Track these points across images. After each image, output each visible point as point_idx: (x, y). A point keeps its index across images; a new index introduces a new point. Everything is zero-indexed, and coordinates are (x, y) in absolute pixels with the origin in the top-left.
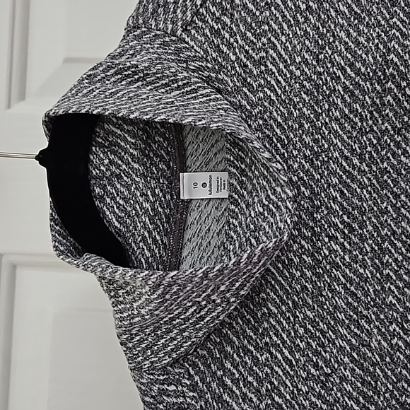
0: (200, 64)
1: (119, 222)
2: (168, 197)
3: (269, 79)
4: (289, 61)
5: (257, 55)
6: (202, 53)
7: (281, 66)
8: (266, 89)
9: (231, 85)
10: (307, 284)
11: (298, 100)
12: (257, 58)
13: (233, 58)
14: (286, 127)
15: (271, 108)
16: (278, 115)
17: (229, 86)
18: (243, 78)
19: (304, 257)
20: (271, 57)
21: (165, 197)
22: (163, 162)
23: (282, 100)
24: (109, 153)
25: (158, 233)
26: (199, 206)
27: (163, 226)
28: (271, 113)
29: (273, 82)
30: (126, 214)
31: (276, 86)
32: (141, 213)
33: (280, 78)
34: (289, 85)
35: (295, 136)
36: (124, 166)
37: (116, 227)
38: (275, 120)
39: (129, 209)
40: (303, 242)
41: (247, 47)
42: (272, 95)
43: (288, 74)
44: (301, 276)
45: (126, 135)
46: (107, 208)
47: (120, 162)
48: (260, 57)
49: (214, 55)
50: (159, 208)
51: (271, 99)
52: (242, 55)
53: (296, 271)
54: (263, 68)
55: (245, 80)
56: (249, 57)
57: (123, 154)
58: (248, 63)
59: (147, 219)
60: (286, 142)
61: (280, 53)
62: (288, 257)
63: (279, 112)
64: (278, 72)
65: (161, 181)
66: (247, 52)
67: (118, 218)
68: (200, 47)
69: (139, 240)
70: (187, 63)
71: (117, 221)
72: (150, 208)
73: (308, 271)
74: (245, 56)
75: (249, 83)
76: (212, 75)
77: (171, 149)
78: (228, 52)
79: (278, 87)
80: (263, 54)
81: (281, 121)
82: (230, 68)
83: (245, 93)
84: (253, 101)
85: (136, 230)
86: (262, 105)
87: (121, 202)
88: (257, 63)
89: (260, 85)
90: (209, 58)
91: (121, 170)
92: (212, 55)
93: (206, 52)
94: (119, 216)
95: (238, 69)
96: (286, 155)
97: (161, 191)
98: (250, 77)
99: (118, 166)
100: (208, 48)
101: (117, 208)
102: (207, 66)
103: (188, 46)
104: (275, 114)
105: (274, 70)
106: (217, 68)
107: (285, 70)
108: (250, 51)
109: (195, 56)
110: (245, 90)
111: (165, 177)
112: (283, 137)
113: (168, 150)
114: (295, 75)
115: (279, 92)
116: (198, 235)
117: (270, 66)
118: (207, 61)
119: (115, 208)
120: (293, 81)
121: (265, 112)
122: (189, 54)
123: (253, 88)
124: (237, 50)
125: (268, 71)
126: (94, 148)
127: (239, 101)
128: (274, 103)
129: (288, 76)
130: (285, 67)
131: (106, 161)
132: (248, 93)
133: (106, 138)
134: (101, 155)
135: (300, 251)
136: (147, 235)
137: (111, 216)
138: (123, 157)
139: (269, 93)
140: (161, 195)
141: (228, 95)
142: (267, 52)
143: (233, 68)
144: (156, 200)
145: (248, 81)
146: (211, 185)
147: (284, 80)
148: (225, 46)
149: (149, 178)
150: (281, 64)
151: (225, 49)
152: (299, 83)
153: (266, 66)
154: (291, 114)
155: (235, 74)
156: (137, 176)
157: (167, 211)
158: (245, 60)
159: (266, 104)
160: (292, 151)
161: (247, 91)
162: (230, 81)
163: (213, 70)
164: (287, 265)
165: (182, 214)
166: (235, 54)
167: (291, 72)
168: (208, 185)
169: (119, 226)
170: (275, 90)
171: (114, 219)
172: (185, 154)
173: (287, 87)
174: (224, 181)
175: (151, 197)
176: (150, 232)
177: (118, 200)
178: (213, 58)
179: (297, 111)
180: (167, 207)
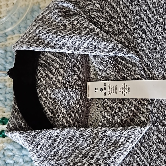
0: (98, 14)
1: (51, 112)
2: (79, 97)
3: (141, 25)
4: (155, 12)
5: (134, 9)
6: (100, 8)
7: (150, 15)
8: (139, 31)
9: (116, 29)
10: (161, 164)
11: (161, 38)
12: (134, 11)
13: (119, 11)
14: (151, 57)
15: (142, 44)
16: (147, 48)
17: (115, 30)
18: (125, 25)
19: (160, 145)
20: (144, 10)
21: (76, 97)
22: (76, 75)
23: (150, 39)
24: (46, 70)
25: (72, 120)
26: (97, 103)
27: (75, 115)
28: (142, 47)
29: (144, 27)
30: (53, 107)
31: (146, 30)
32: (61, 107)
33: (149, 24)
34: (155, 28)
35: (158, 62)
36: (54, 79)
37: (49, 115)
38: (144, 52)
39: (55, 104)
40: (160, 135)
41: (128, 4)
42: (143, 35)
43: (154, 21)
44: (157, 158)
45: (57, 59)
46: (44, 104)
47: (52, 76)
48: (137, 10)
49: (108, 9)
50: (73, 104)
51: (142, 38)
52: (125, 10)
53: (154, 154)
54: (138, 17)
55: (126, 25)
56: (129, 11)
57: (54, 71)
58: (129, 14)
59: (65, 111)
60: (151, 67)
61: (149, 7)
62: (148, 144)
63: (147, 47)
64: (148, 20)
65: (74, 87)
66: (128, 7)
67: (50, 110)
68: (99, 4)
69: (60, 124)
70: (90, 13)
71: (49, 111)
72: (67, 104)
73: (163, 155)
74: (127, 10)
75: (128, 28)
76: (105, 22)
77: (81, 66)
78: (116, 7)
79: (147, 30)
80: (139, 8)
81: (148, 53)
82: (117, 17)
83: (126, 34)
84: (130, 39)
85: (59, 118)
86: (136, 42)
87: (50, 100)
88: (134, 14)
89: (135, 29)
90: (104, 11)
91: (51, 81)
92: (106, 9)
93: (102, 7)
94: (50, 109)
95: (122, 18)
96: (150, 76)
97: (74, 93)
98: (129, 23)
99: (50, 78)
100: (104, 5)
101: (49, 103)
102: (102, 16)
103: (91, 3)
104: (144, 48)
105: (145, 18)
106: (108, 18)
107: (152, 18)
108: (130, 7)
109: (96, 10)
110: (126, 32)
111: (77, 84)
112: (149, 63)
113: (79, 67)
114: (159, 22)
115: (148, 33)
116: (97, 122)
117: (143, 16)
118: (103, 13)
119: (48, 103)
120: (157, 25)
121: (138, 47)
122: (92, 7)
123: (131, 31)
124: (122, 6)
125: (141, 20)
126: (39, 67)
127: (121, 40)
128: (144, 40)
129: (155, 22)
130: (153, 16)
131: (44, 75)
132: (127, 34)
133: (46, 61)
134: (42, 71)
135: (157, 141)
136: (65, 121)
137: (46, 108)
138: (54, 73)
139: (141, 34)
140: (74, 95)
141: (114, 35)
142: (141, 7)
143: (119, 17)
144: (71, 99)
145: (128, 26)
146: (105, 90)
147: (152, 25)
148: (115, 3)
149: (66, 85)
150: (150, 14)
151: (115, 6)
152: (162, 27)
153: (140, 16)
154: (155, 48)
155: (120, 22)
156: (59, 84)
157: (78, 106)
158: (126, 12)
159: (139, 41)
160: (154, 73)
161: (127, 33)
162: (116, 27)
163: (106, 19)
164: (148, 149)
165: (87, 108)
166: (121, 8)
167: (156, 20)
168: (104, 90)
169: (50, 114)
170: (146, 32)
171: (48, 110)
172: (90, 70)
173: (153, 30)
174: (113, 87)
175: (68, 97)
176: (66, 120)
177: (48, 99)
178: (107, 11)
179: (160, 46)
180: (78, 103)
